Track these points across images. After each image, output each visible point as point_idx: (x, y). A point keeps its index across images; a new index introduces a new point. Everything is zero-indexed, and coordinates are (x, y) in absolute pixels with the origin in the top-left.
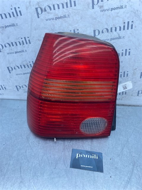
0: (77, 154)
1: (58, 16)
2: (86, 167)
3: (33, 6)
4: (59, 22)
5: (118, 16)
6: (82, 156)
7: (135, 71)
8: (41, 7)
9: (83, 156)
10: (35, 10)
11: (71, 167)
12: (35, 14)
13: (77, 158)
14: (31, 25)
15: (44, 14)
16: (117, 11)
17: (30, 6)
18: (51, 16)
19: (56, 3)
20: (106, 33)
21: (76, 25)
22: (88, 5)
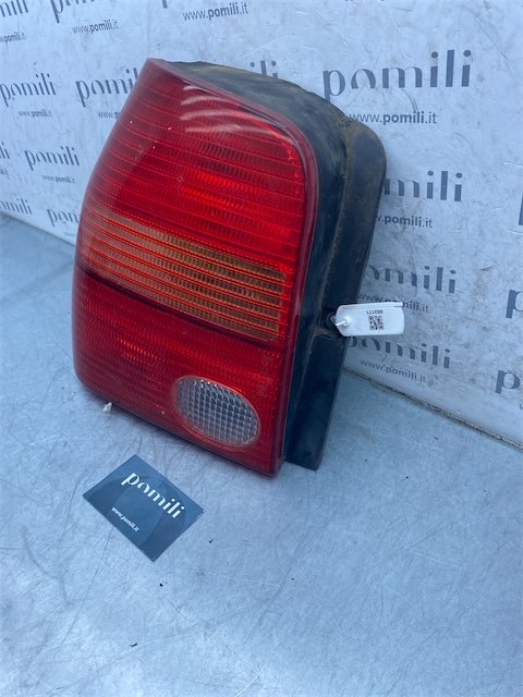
0: (134, 475)
1: (215, 4)
2: (124, 518)
4: (218, 26)
5: (409, 24)
6: (139, 486)
7: (485, 279)
9: (144, 487)
13: (123, 483)
14: (148, 30)
18: (197, 4)
20: (365, 89)
21: (269, 46)
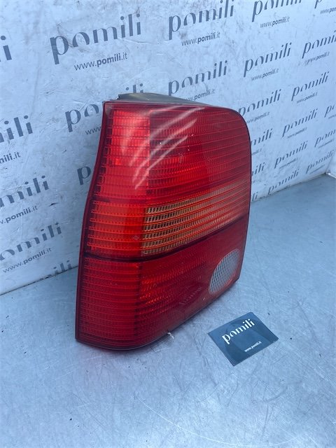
0: (224, 337)
1: (103, 56)
2: (252, 347)
3: (45, 32)
4: (104, 70)
5: (207, 53)
6: (232, 336)
8: (65, 35)
10: (50, 43)
11: (234, 364)
12: (49, 54)
13: (229, 343)
14: (36, 84)
15: (71, 53)
16: (206, 43)
17: (37, 33)
18: (88, 58)
19: (99, 26)
20: (188, 87)
21: (139, 76)
22: (163, 31)
